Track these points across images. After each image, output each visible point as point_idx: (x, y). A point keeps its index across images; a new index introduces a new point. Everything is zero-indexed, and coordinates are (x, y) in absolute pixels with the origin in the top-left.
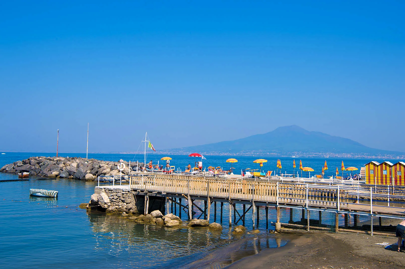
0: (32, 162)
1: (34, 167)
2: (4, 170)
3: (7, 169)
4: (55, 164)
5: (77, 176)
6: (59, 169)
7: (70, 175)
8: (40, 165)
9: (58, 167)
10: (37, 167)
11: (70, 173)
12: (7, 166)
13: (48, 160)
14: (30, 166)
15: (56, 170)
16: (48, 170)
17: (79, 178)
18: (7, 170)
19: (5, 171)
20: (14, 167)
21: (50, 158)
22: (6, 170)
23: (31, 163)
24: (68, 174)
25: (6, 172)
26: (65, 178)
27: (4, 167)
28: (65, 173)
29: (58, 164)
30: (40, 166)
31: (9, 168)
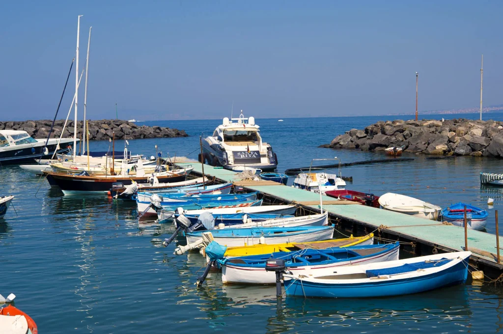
0: (387, 130)
1: (395, 139)
2: (336, 144)
3: (342, 143)
4: (433, 132)
5: (492, 152)
6: (445, 140)
7: (473, 150)
8: (405, 134)
9: (442, 137)
10: (400, 138)
11: (473, 147)
12: (339, 137)
13: (413, 126)
14: (386, 136)
15: (441, 143)
16: (423, 143)
17: (496, 154)
18: (342, 145)
19: (338, 145)
20: (352, 139)
21: (414, 122)
22: (340, 145)
23: (385, 132)
24: (470, 148)
25: (341, 148)
26: (465, 155)
27: (335, 140)
28: (463, 147)
29: (440, 132)
30: (404, 136)
31: (344, 141)
